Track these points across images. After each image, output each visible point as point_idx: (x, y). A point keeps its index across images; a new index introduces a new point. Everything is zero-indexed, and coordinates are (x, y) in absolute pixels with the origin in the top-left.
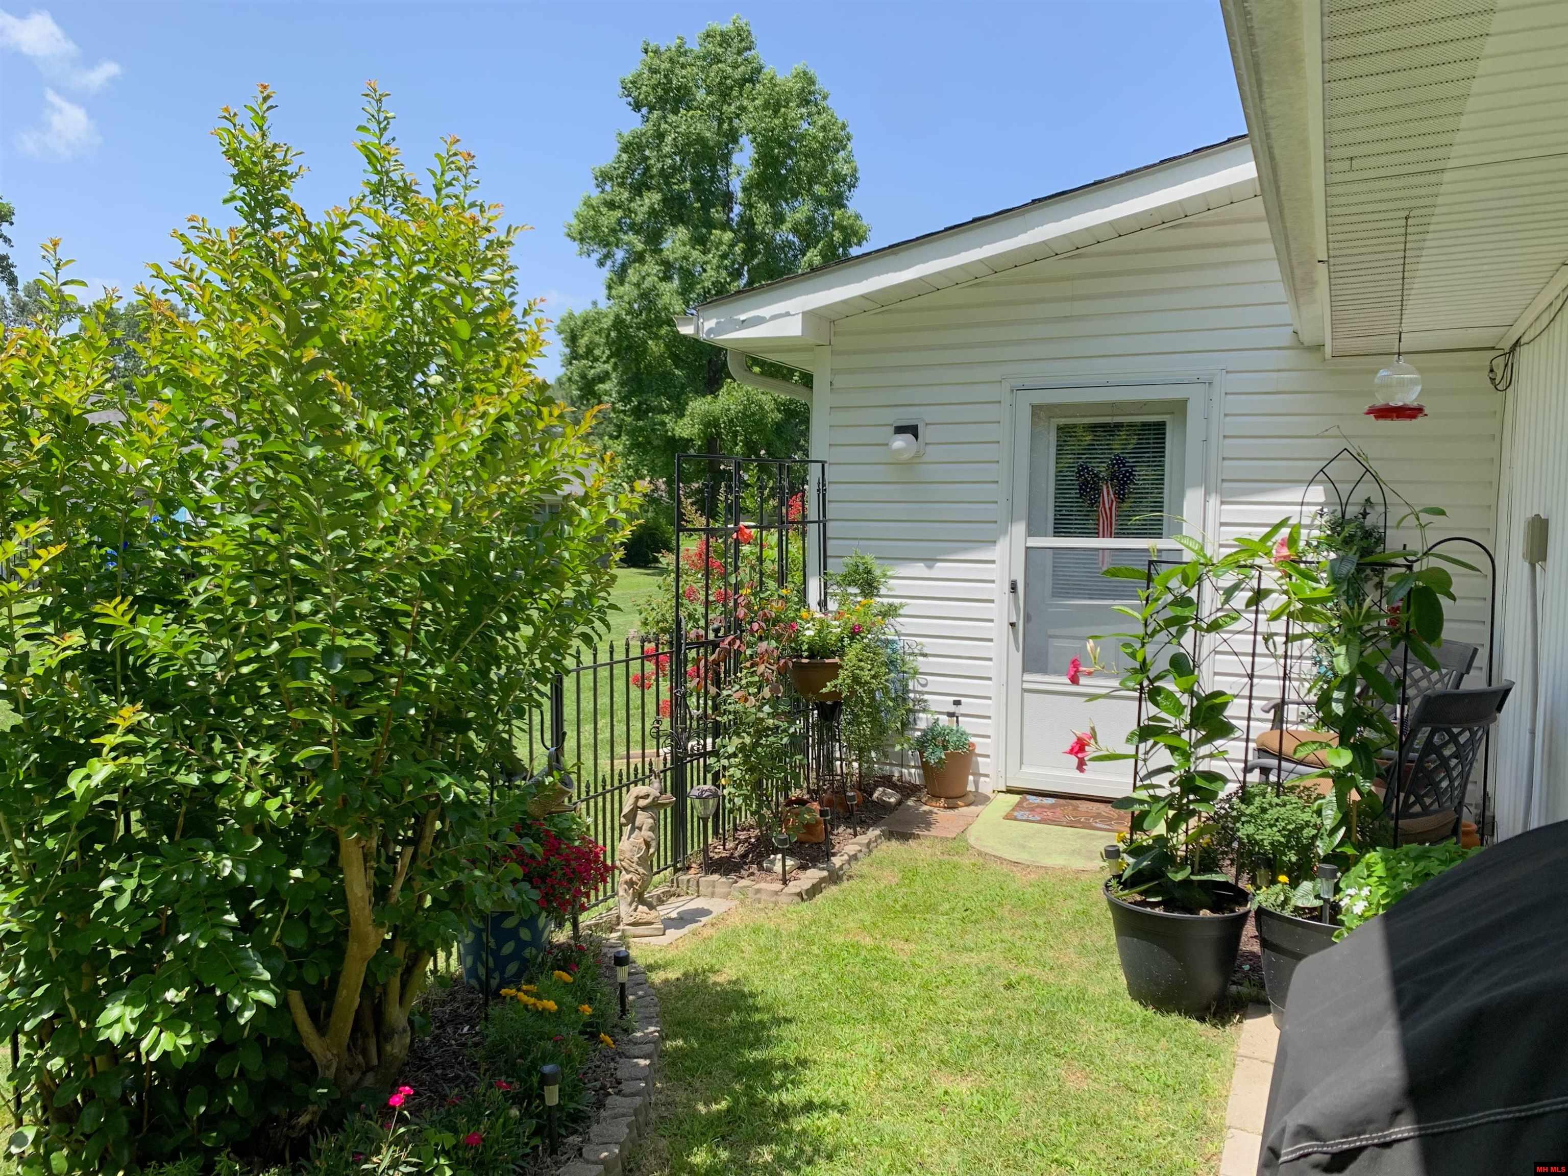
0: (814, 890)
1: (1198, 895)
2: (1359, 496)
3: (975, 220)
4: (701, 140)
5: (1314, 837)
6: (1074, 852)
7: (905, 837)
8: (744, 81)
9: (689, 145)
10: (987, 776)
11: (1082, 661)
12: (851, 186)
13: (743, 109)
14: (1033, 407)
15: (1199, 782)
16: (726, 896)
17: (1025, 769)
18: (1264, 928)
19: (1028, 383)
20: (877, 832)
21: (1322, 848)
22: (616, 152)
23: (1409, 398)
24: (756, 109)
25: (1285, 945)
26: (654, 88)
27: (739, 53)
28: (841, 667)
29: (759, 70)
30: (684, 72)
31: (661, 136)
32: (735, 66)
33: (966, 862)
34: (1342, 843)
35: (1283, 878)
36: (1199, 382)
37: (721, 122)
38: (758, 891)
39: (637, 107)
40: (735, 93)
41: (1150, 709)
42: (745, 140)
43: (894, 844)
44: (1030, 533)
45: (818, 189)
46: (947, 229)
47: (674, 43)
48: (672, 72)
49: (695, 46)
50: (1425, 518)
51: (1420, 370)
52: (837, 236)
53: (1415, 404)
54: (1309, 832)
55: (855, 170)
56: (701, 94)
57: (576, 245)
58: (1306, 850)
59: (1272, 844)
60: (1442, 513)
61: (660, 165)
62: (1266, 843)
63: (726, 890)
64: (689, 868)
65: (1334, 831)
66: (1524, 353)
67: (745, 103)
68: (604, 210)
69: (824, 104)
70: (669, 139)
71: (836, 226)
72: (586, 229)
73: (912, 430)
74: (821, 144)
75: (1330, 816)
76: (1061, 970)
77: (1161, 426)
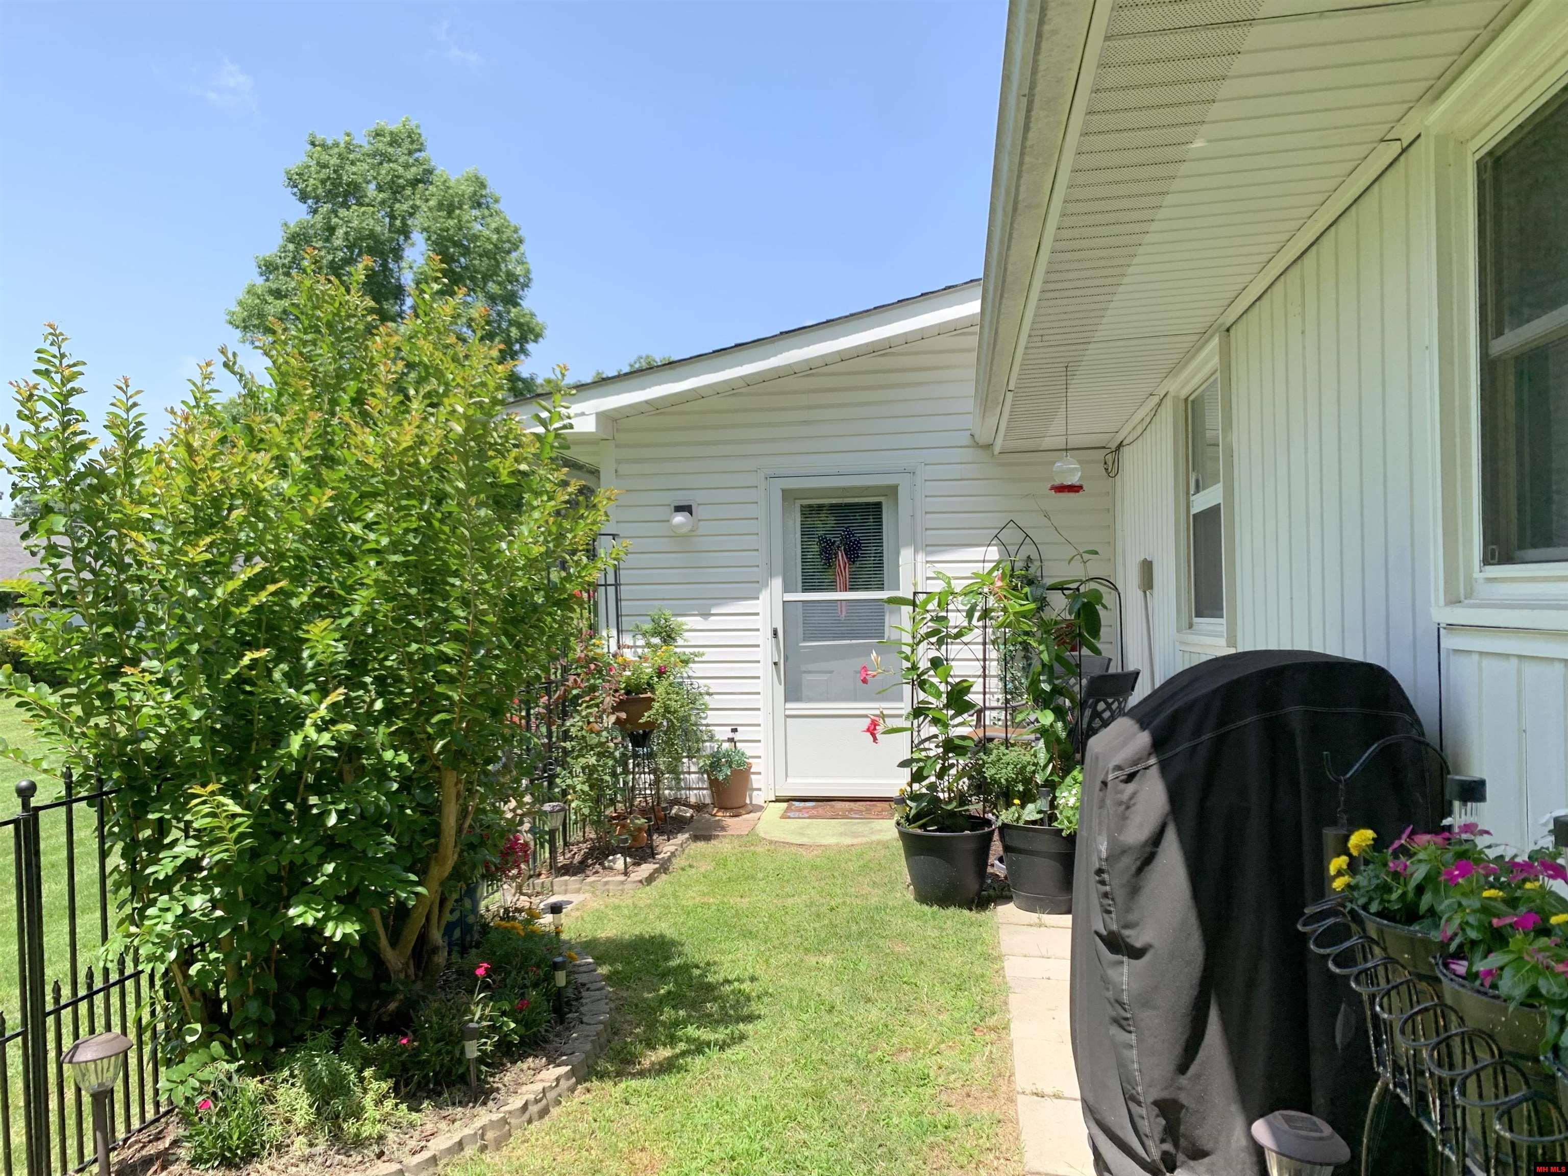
0: (650, 879)
1: (961, 821)
2: (1022, 555)
3: (737, 346)
4: (372, 235)
5: (1034, 772)
6: (841, 834)
7: (707, 838)
8: (415, 183)
9: (362, 239)
10: (759, 789)
11: (868, 667)
12: (526, 285)
13: (415, 208)
14: (783, 490)
15: (957, 742)
16: (578, 891)
17: (789, 780)
18: (1007, 838)
19: (778, 474)
20: (687, 835)
21: (1039, 779)
22: (281, 242)
23: (1074, 480)
24: (430, 209)
25: (1022, 846)
26: (323, 182)
27: (410, 153)
28: (653, 700)
29: (430, 172)
30: (354, 169)
31: (332, 230)
32: (407, 166)
33: (759, 849)
34: (1051, 774)
35: (1017, 801)
36: (905, 472)
37: (392, 217)
38: (606, 883)
39: (304, 197)
40: (408, 192)
41: (922, 696)
42: (418, 237)
43: (701, 845)
44: (786, 590)
45: (492, 287)
46: (714, 352)
47: (343, 140)
48: (343, 168)
49: (363, 141)
50: (1086, 556)
51: (1079, 462)
52: (514, 332)
53: (1078, 484)
54: (1031, 768)
55: (528, 271)
56: (371, 190)
57: (238, 333)
58: (1028, 781)
59: (1007, 780)
60: (1096, 553)
61: (330, 257)
62: (1003, 780)
63: (578, 886)
64: (540, 875)
65: (1046, 766)
66: (1126, 450)
67: (418, 203)
68: (270, 299)
69: (496, 206)
70: (340, 232)
71: (511, 323)
72: (250, 317)
73: (685, 509)
74: (495, 245)
75: (1043, 757)
76: (865, 897)
77: (878, 506)
